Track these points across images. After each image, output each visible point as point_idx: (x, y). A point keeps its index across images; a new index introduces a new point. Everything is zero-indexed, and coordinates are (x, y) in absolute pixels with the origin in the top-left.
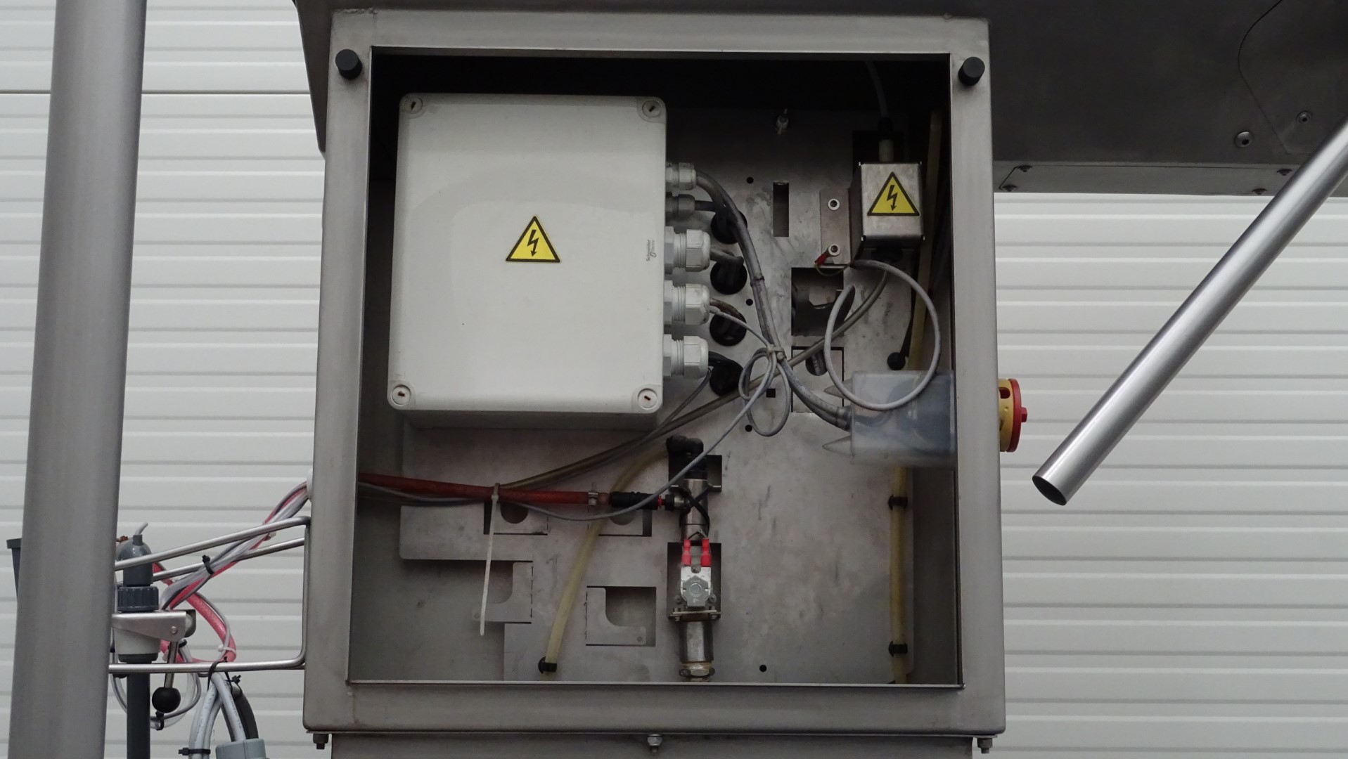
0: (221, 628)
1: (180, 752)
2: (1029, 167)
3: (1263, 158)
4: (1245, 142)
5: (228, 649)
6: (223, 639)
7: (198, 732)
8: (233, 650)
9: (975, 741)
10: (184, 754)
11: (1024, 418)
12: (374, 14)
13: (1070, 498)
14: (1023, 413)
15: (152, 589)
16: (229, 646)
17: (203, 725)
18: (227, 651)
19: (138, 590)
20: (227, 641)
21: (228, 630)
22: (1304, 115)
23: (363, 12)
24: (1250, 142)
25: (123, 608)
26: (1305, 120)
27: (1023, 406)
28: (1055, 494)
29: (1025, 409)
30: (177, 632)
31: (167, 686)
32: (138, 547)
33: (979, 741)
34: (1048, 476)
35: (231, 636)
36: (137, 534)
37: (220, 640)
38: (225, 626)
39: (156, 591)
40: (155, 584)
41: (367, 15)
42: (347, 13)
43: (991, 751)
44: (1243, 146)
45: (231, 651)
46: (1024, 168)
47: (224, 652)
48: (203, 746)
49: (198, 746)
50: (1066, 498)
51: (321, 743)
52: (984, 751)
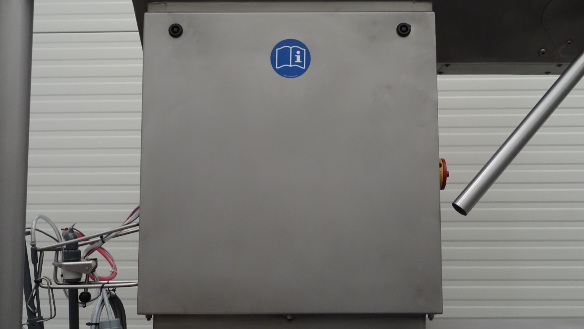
0: (111, 261)
1: (87, 324)
2: (449, 65)
3: (551, 60)
4: (543, 53)
5: (114, 271)
6: (112, 266)
7: (94, 316)
8: (116, 271)
9: (427, 316)
10: (88, 325)
11: (448, 175)
12: (166, 4)
13: (468, 213)
14: (447, 173)
15: (78, 251)
16: (114, 270)
17: (96, 312)
18: (113, 272)
19: (72, 252)
20: (113, 267)
21: (114, 262)
22: (569, 42)
23: (161, 4)
24: (545, 53)
25: (66, 259)
26: (569, 43)
27: (447, 170)
28: (462, 211)
29: (448, 172)
30: (88, 270)
31: (86, 291)
32: (72, 233)
33: (429, 316)
34: (458, 203)
35: (115, 265)
36: (71, 228)
37: (111, 267)
38: (113, 261)
39: (80, 252)
40: (80, 248)
41: (163, 4)
42: (154, 4)
43: (434, 320)
44: (542, 55)
45: (115, 272)
46: (447, 65)
47: (112, 272)
48: (96, 321)
49: (94, 322)
50: (467, 213)
51: (149, 318)
52: (431, 319)
